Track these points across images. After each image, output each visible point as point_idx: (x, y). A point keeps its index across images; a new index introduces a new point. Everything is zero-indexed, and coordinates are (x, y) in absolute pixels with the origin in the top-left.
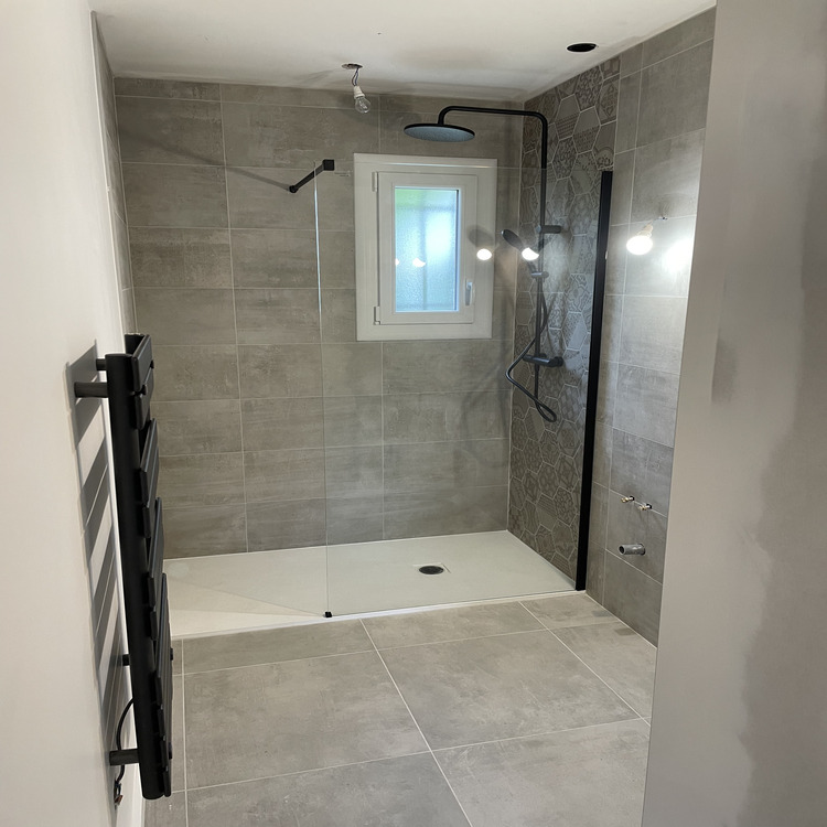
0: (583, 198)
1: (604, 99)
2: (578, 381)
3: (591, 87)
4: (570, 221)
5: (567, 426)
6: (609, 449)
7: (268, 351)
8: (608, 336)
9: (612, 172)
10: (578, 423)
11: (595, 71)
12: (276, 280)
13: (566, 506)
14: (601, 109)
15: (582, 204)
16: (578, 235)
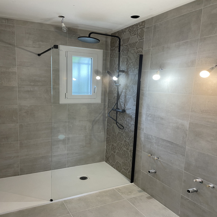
0: (132, 62)
1: (140, 33)
2: (131, 117)
3: (135, 30)
4: (127, 69)
5: (127, 130)
6: (143, 139)
7: (29, 107)
8: (142, 104)
9: (143, 55)
10: (131, 130)
11: (136, 25)
12: (32, 84)
13: (126, 155)
14: (138, 36)
15: (132, 64)
16: (130, 73)
